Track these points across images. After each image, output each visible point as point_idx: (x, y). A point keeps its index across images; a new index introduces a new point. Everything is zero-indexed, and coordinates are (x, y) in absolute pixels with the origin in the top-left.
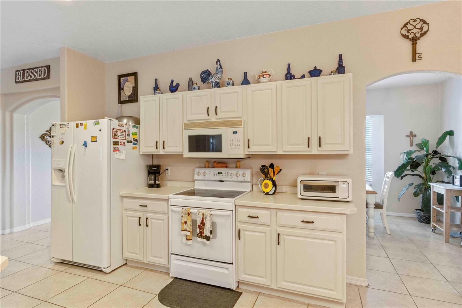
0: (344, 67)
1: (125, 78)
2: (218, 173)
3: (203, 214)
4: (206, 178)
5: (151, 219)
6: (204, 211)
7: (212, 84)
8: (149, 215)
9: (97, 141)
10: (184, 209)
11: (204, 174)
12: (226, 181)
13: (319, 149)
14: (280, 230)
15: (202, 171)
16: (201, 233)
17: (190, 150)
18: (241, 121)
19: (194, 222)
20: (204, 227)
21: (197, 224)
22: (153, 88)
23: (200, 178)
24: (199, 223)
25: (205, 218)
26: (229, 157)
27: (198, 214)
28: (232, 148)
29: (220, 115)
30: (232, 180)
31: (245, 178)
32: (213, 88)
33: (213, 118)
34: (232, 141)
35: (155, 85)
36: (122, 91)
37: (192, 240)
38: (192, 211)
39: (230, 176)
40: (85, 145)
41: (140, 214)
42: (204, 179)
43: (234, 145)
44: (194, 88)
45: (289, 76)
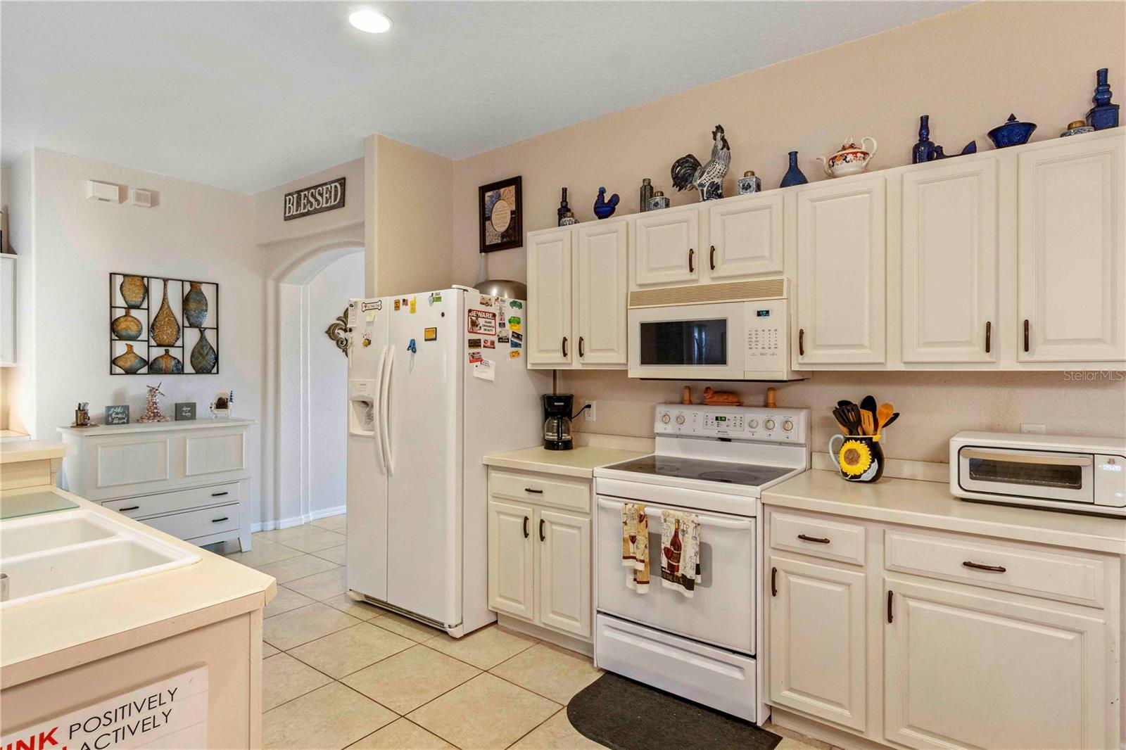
0: (1116, 107)
1: (495, 192)
2: (717, 419)
3: (678, 521)
4: (686, 429)
5: (551, 523)
6: (679, 514)
7: (702, 191)
8: (547, 514)
9: (435, 339)
10: (630, 506)
11: (680, 420)
12: (738, 440)
13: (1024, 356)
14: (893, 581)
15: (674, 411)
16: (673, 569)
17: (645, 360)
18: (781, 281)
19: (654, 539)
20: (680, 554)
21: (663, 546)
22: (557, 212)
23: (669, 429)
24: (666, 542)
25: (683, 531)
26: (746, 378)
27: (665, 521)
28: (753, 355)
29: (723, 269)
30: (753, 437)
31: (789, 434)
32: (704, 200)
33: (704, 278)
34: (754, 336)
35: (562, 205)
36: (487, 223)
37: (648, 582)
38: (649, 510)
39: (747, 428)
40: (412, 347)
41: (527, 511)
42: (678, 432)
43: (760, 346)
44: (656, 205)
45: (926, 151)
